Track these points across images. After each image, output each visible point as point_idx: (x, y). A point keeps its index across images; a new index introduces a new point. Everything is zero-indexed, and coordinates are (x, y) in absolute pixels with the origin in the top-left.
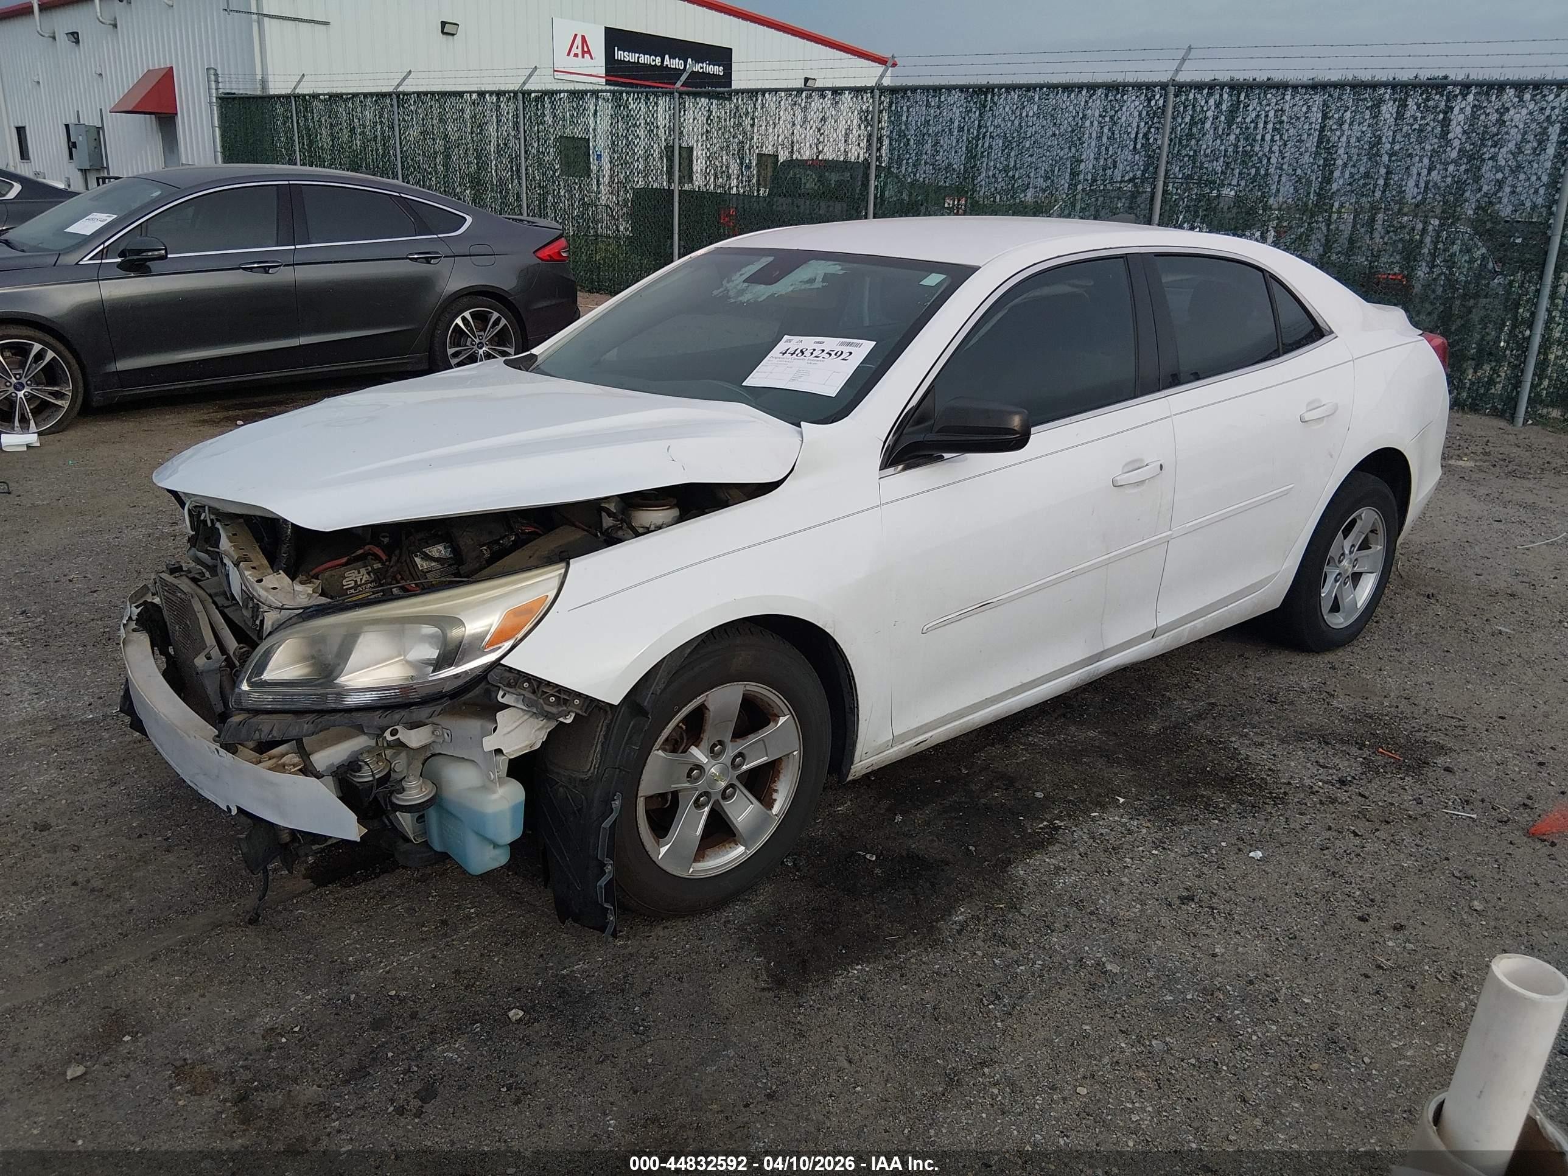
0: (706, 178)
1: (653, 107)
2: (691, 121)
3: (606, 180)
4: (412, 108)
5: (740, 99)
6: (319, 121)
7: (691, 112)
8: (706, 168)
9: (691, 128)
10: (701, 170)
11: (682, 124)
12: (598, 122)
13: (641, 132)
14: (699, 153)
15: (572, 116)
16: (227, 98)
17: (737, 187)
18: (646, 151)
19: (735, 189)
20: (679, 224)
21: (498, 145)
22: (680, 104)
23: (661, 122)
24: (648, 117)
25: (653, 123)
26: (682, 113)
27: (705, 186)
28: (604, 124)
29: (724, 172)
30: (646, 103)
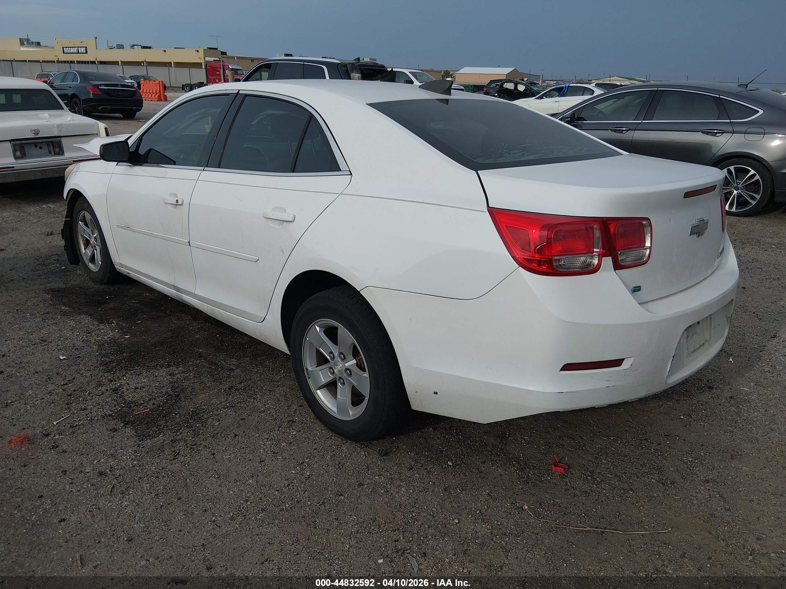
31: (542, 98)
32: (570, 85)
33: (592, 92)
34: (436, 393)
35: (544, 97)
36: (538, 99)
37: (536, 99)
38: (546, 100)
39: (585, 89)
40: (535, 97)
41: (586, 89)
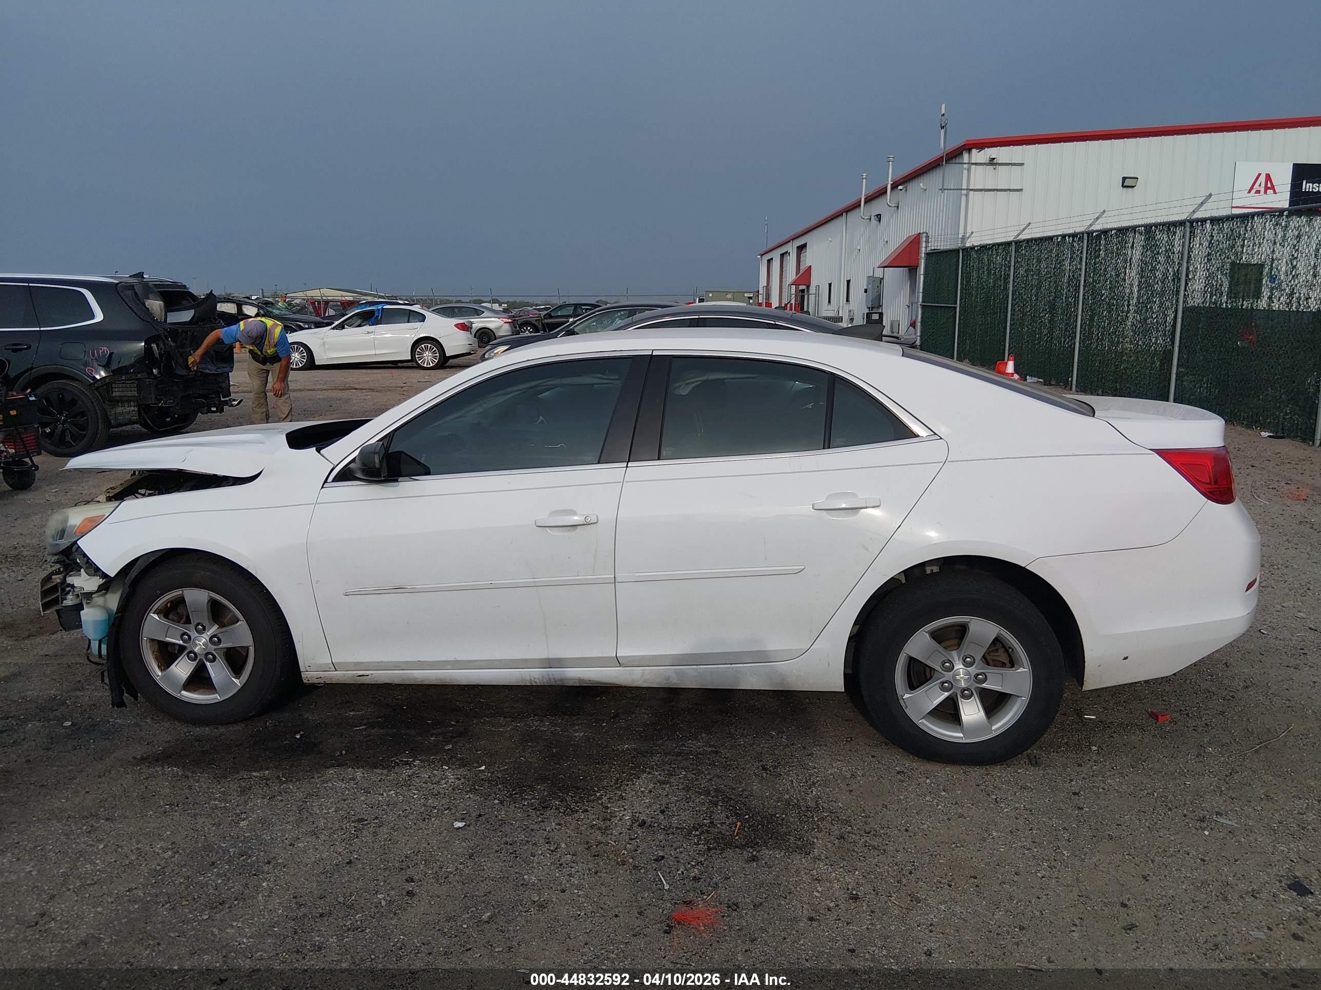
0: (1204, 295)
1: (1172, 237)
2: (1198, 245)
3: (1135, 301)
4: (1023, 252)
5: (1235, 223)
6: (973, 266)
7: (1198, 238)
8: (1205, 287)
9: (1197, 252)
10: (1201, 289)
11: (1191, 249)
12: (1134, 252)
13: (1161, 258)
14: (1201, 273)
15: (1117, 249)
16: (933, 253)
17: (1226, 303)
18: (1164, 275)
19: (1224, 305)
20: (1181, 337)
21: (1069, 277)
22: (1191, 232)
23: (1177, 249)
24: (1168, 245)
25: (1171, 250)
26: (1192, 240)
27: (1203, 303)
28: (1138, 253)
29: (1218, 289)
30: (1168, 234)
31: (343, 328)
32: (384, 307)
33: (421, 318)
34: (1126, 658)
35: (346, 326)
36: (337, 329)
37: (333, 329)
38: (348, 331)
39: (410, 314)
40: (330, 327)
41: (412, 312)
